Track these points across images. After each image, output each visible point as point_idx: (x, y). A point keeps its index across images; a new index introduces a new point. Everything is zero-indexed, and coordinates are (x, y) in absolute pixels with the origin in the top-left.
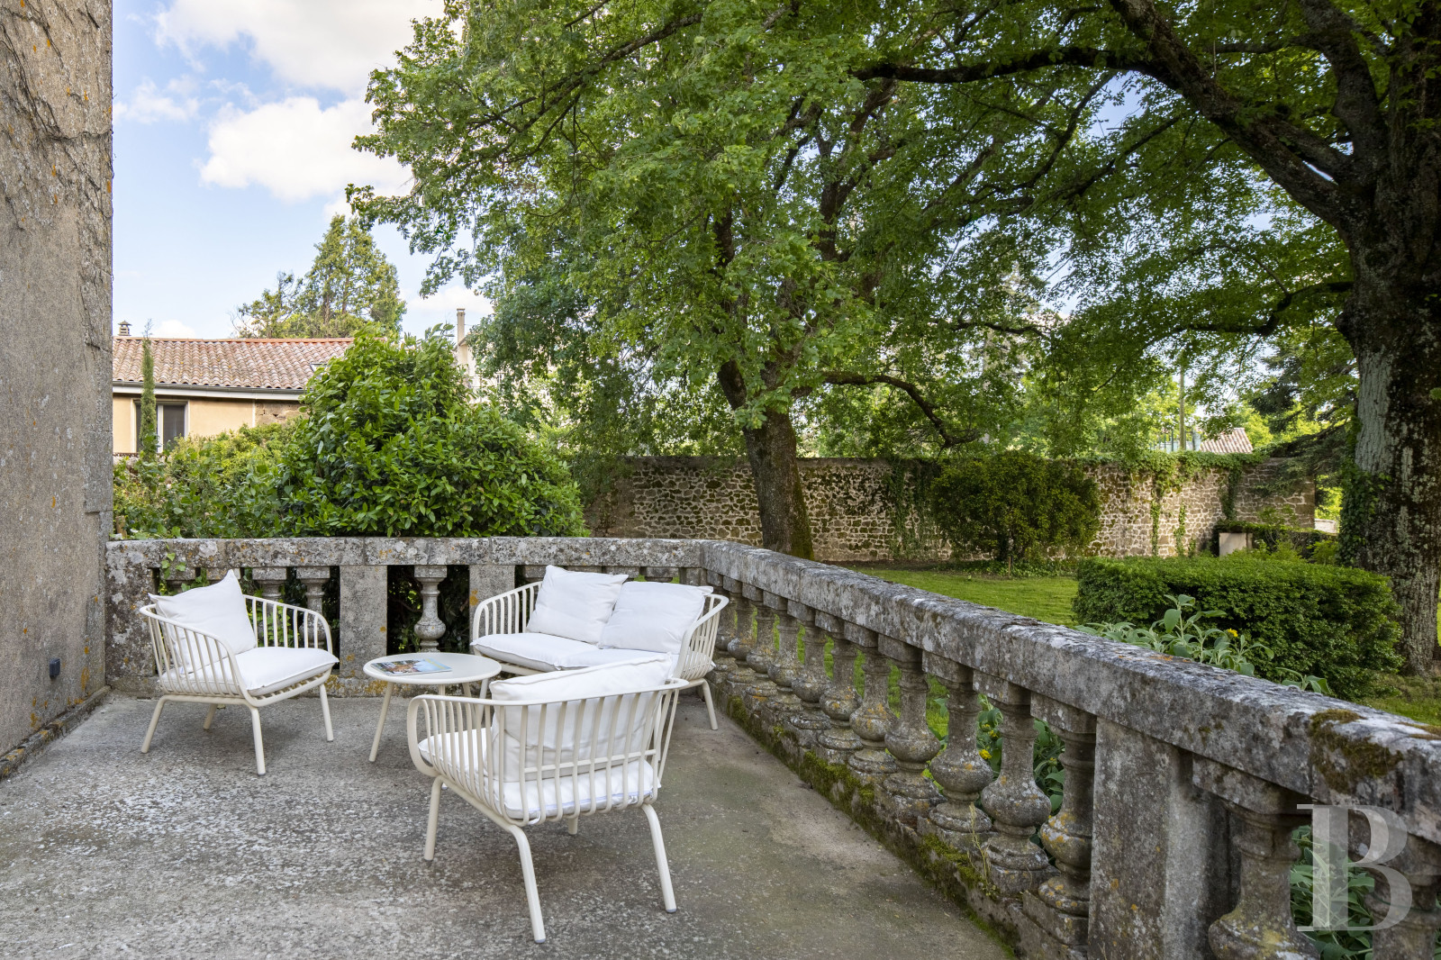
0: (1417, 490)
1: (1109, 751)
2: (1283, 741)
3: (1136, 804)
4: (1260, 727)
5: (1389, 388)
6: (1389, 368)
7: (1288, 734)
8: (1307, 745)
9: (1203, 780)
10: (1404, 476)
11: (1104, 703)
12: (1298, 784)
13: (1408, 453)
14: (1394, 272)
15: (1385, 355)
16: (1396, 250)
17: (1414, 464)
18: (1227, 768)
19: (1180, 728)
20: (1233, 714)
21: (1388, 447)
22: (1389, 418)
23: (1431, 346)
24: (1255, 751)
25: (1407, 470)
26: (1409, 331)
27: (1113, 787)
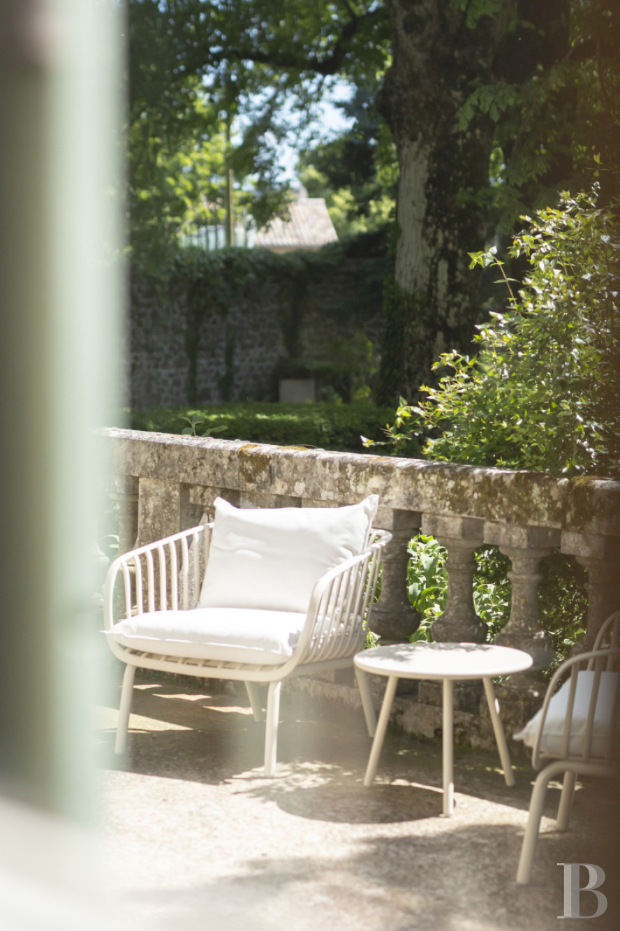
0: (453, 311)
1: (147, 499)
2: (229, 464)
3: (161, 527)
4: (219, 459)
5: (426, 187)
6: (426, 163)
7: (230, 459)
8: (237, 463)
9: (194, 498)
10: (440, 295)
11: (143, 468)
12: (235, 485)
13: (443, 266)
14: (429, 43)
15: (421, 146)
16: (430, 16)
17: (449, 280)
18: (205, 487)
19: (183, 471)
20: (207, 456)
21: (425, 260)
22: (426, 224)
23: (464, 137)
24: (217, 473)
25: (442, 288)
26: (444, 118)
27: (149, 521)
